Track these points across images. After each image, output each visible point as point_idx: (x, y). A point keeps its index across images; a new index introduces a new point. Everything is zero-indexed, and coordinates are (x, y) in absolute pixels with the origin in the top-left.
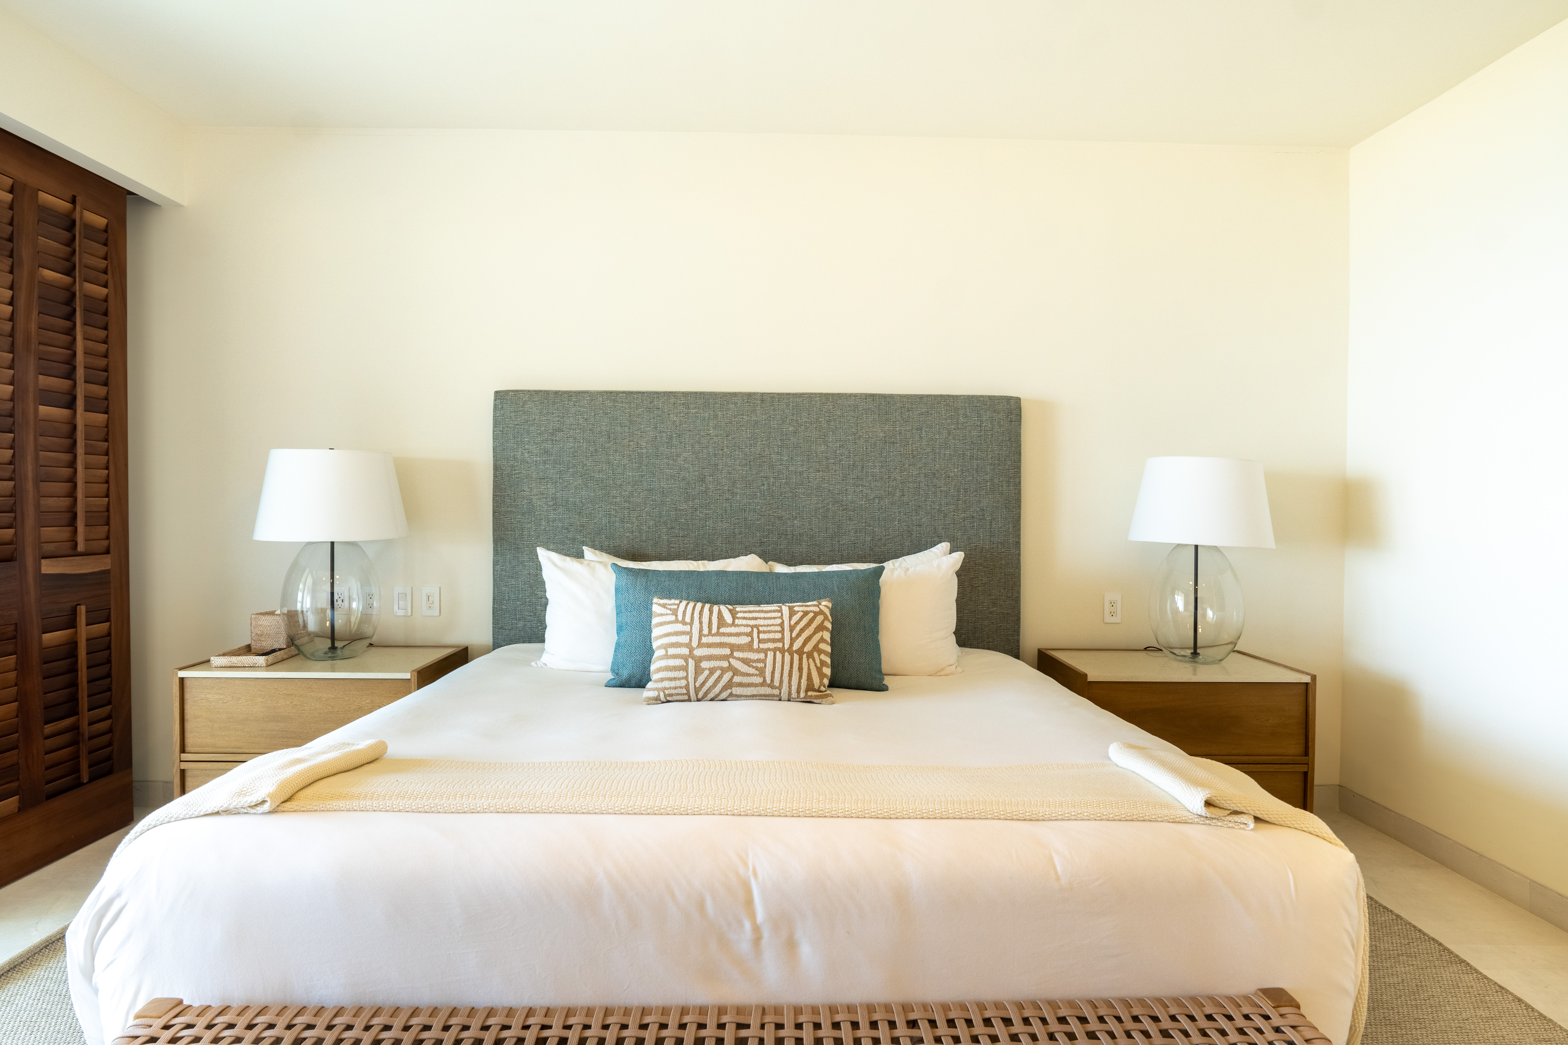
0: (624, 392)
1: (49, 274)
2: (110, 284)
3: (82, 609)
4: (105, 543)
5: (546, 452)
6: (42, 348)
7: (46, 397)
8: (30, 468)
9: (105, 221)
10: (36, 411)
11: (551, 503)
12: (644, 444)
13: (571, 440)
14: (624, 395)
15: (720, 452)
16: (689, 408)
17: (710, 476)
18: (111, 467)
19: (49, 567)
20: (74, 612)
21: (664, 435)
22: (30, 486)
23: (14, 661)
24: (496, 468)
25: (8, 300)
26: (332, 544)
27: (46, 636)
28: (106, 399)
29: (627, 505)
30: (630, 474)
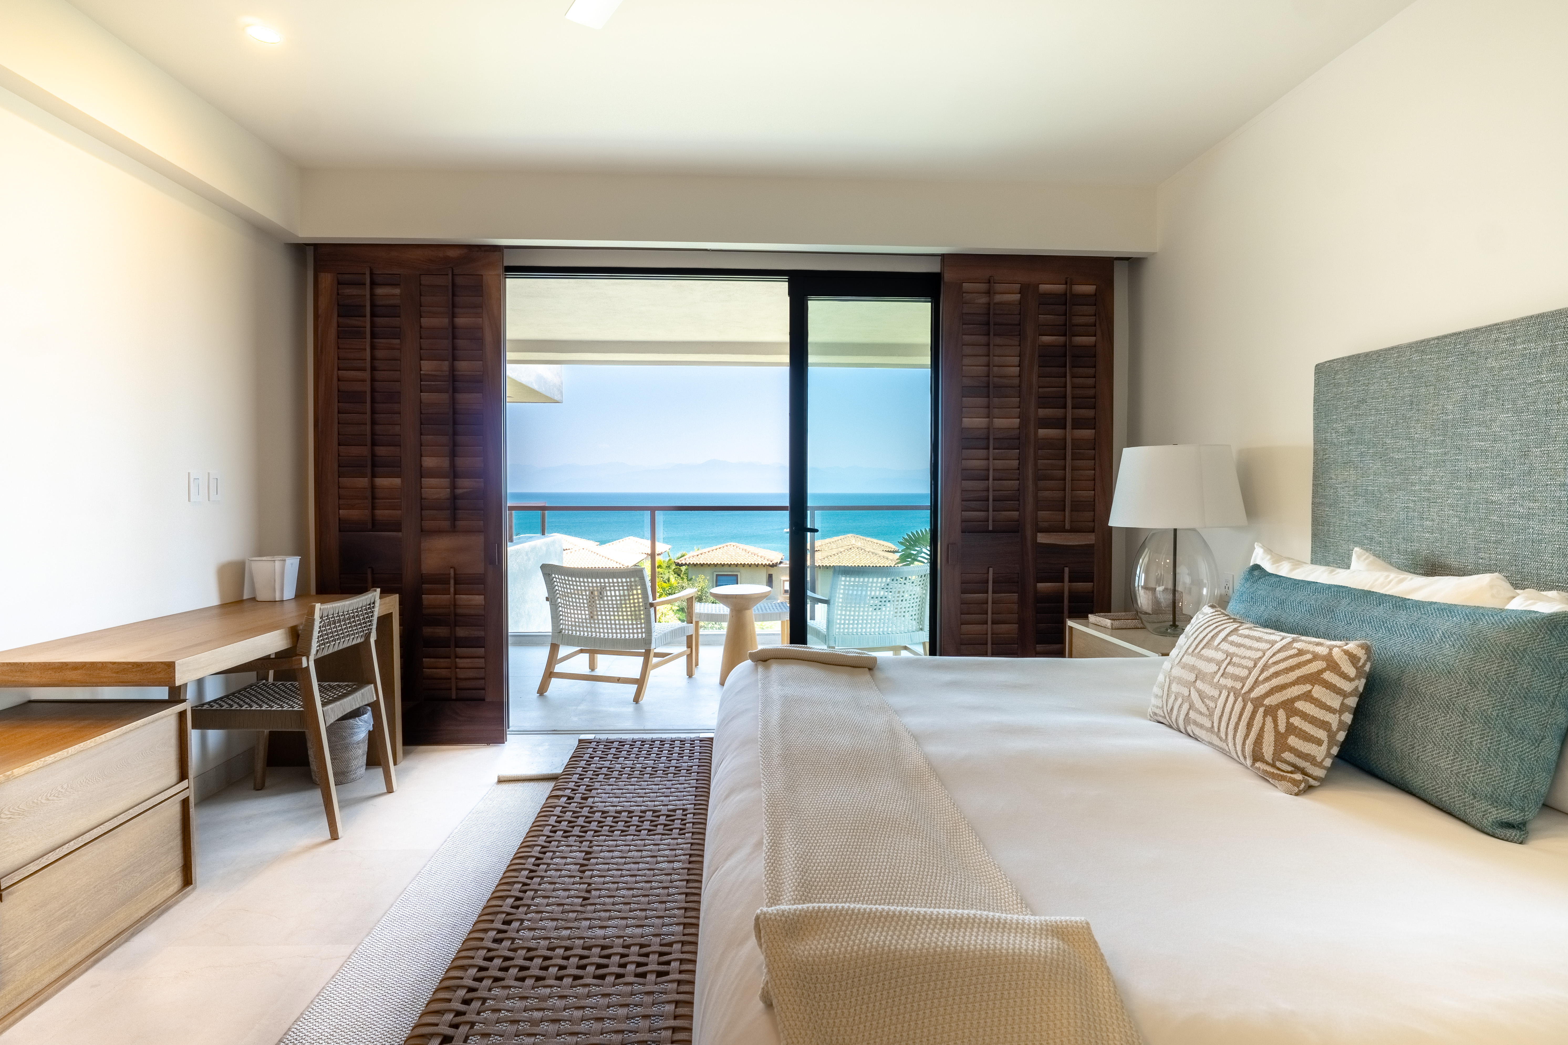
0: (1438, 338)
1: (1046, 339)
2: (1099, 333)
3: (1067, 570)
4: (1091, 524)
5: (1351, 431)
6: (1040, 390)
7: (1045, 423)
8: (1030, 471)
9: (1095, 287)
10: (1036, 434)
11: (1352, 493)
12: (1450, 407)
13: (1373, 412)
14: (1436, 341)
15: (1555, 407)
16: (1515, 344)
17: (1537, 448)
18: (1097, 469)
19: (1042, 538)
20: (1063, 572)
21: (1477, 390)
22: (1030, 483)
23: (1017, 597)
24: (1316, 453)
25: (1017, 363)
26: (1175, 530)
27: (1040, 585)
28: (1095, 419)
29: (1427, 495)
30: (1431, 451)
